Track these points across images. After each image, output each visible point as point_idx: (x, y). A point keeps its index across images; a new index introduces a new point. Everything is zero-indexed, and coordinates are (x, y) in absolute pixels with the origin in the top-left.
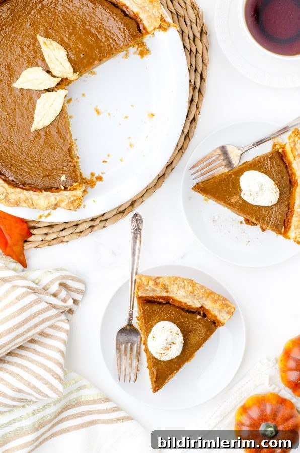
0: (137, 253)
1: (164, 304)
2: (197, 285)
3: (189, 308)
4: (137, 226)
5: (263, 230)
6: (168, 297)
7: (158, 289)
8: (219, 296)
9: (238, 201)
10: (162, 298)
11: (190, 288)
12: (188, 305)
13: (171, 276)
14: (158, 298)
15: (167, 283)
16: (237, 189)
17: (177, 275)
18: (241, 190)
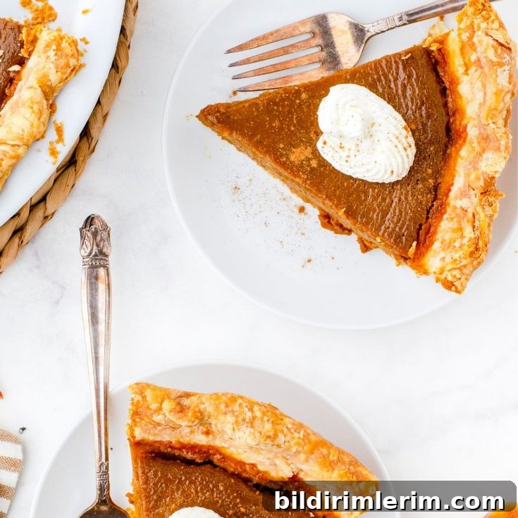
0: (102, 316)
1: (199, 465)
2: (287, 420)
3: (262, 478)
4: (95, 247)
5: (366, 248)
6: (210, 447)
7: (184, 423)
8: (341, 452)
9: (309, 160)
10: (193, 448)
11: (268, 426)
12: (259, 472)
13: (220, 391)
14: (183, 446)
15: (208, 407)
16: (308, 129)
17: (237, 392)
18: (318, 133)
